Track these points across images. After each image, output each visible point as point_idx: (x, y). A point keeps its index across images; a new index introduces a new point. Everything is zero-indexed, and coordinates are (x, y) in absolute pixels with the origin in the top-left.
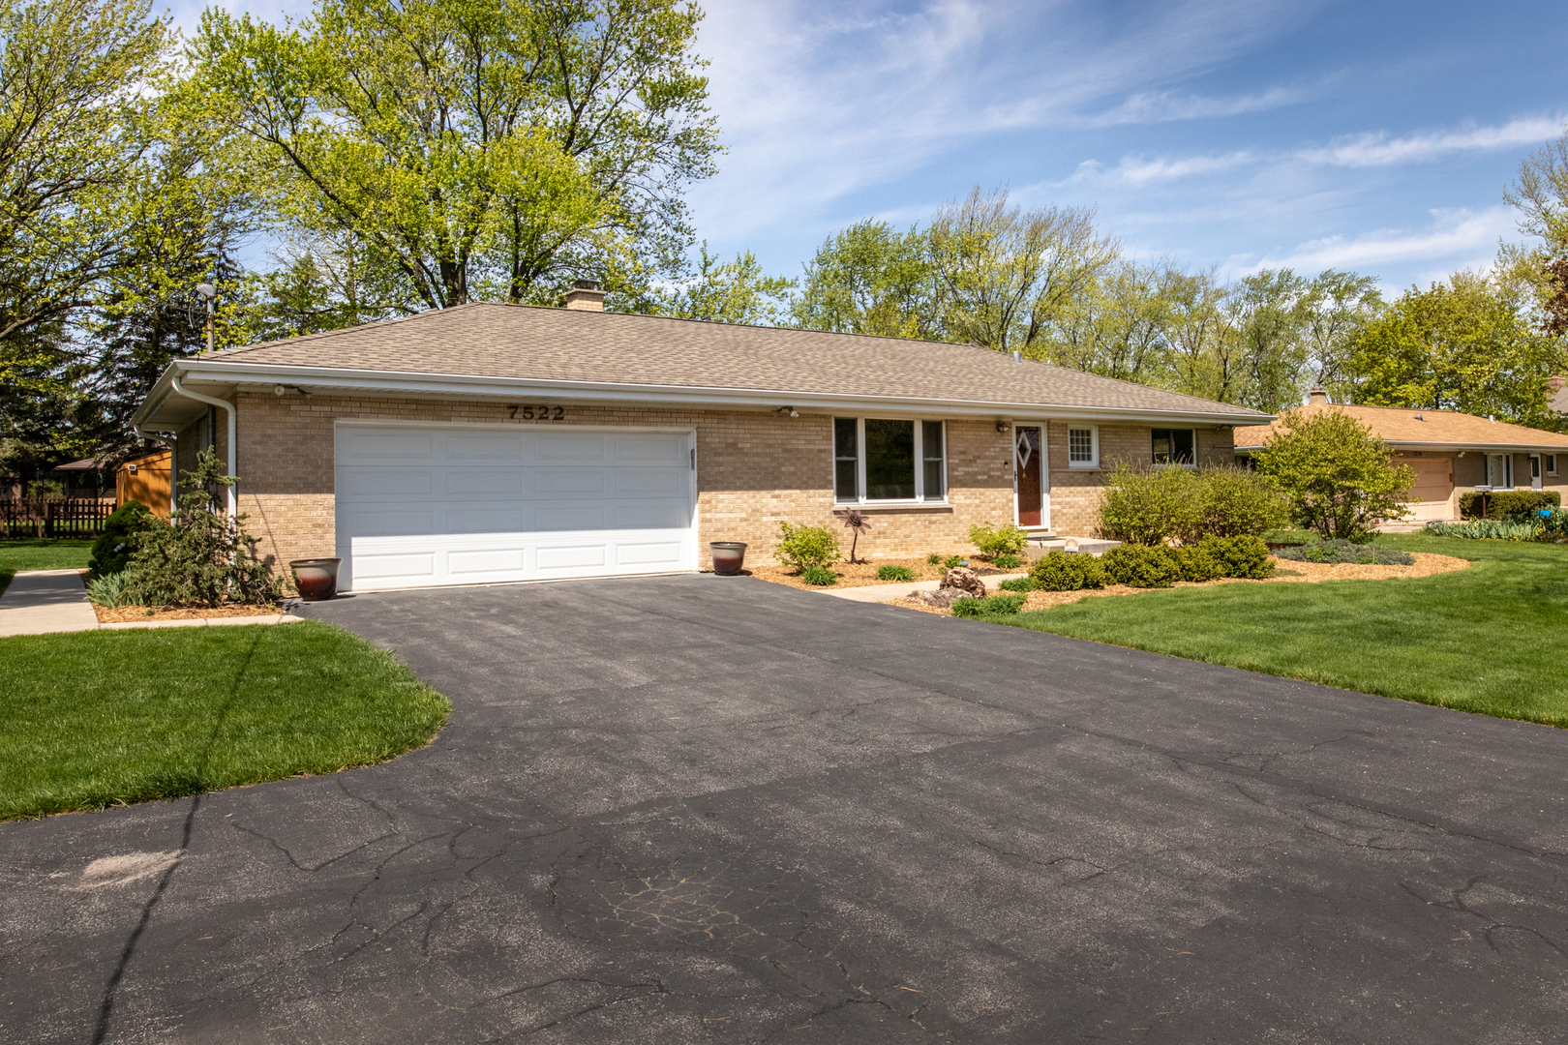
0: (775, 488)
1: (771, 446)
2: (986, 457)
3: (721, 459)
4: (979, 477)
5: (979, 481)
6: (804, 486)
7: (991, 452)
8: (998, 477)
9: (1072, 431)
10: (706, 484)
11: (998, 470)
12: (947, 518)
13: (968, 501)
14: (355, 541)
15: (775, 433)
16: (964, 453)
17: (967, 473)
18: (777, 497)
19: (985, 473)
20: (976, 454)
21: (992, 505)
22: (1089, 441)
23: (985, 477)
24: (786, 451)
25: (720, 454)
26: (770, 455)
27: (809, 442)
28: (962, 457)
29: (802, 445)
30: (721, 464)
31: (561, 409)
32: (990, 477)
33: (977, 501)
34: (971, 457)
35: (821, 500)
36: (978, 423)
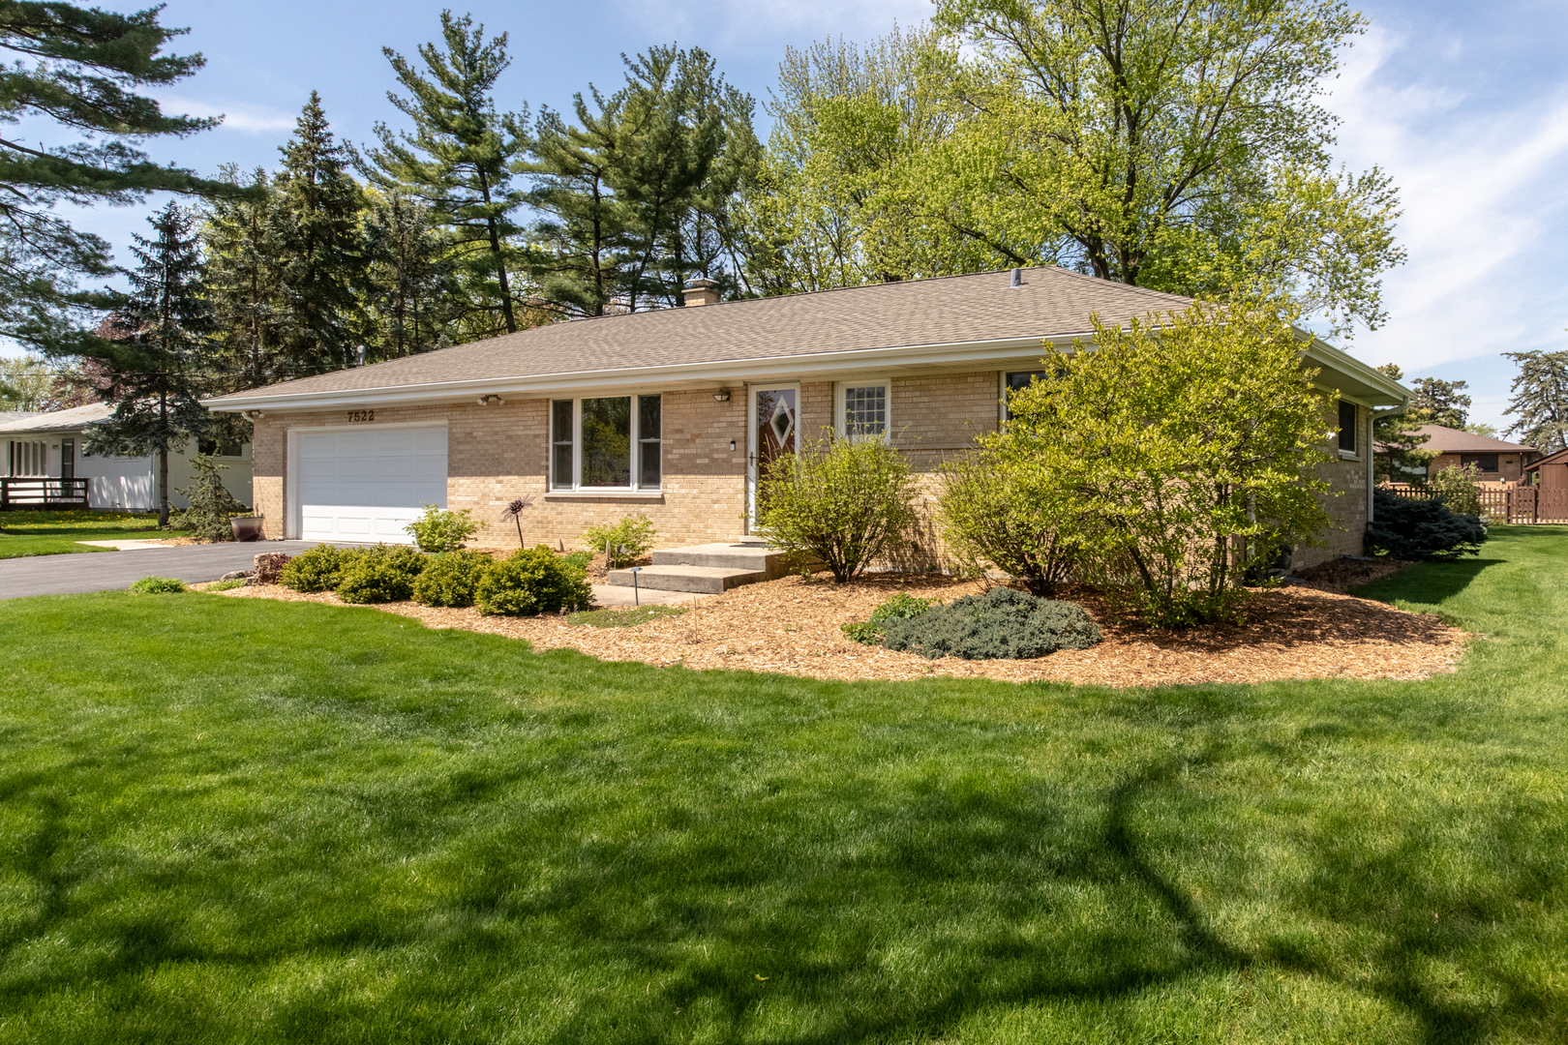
0: (498, 474)
1: (496, 433)
2: (708, 436)
3: (461, 447)
4: (698, 461)
5: (697, 466)
6: (521, 472)
7: (715, 428)
8: (724, 460)
9: (850, 391)
10: (455, 470)
11: (724, 451)
12: (659, 511)
13: (683, 491)
14: (307, 510)
15: (500, 421)
16: (680, 431)
17: (683, 456)
18: (501, 482)
19: (705, 456)
20: (696, 431)
21: (714, 497)
22: (881, 405)
23: (706, 461)
24: (510, 437)
25: (460, 443)
26: (496, 442)
27: (527, 428)
28: (677, 436)
29: (519, 431)
30: (461, 452)
31: (372, 411)
32: (713, 460)
33: (695, 491)
34: (689, 436)
35: (534, 486)
36: (698, 393)
